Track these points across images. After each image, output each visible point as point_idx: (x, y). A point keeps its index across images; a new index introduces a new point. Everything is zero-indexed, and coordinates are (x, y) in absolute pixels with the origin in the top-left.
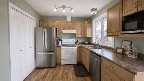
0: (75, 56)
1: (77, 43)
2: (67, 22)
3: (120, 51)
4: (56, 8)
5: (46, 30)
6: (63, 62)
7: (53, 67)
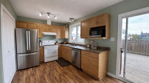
0: (57, 54)
1: (57, 43)
2: (48, 25)
3: (88, 46)
4: (42, 14)
5: (29, 32)
6: (46, 60)
7: (37, 66)
